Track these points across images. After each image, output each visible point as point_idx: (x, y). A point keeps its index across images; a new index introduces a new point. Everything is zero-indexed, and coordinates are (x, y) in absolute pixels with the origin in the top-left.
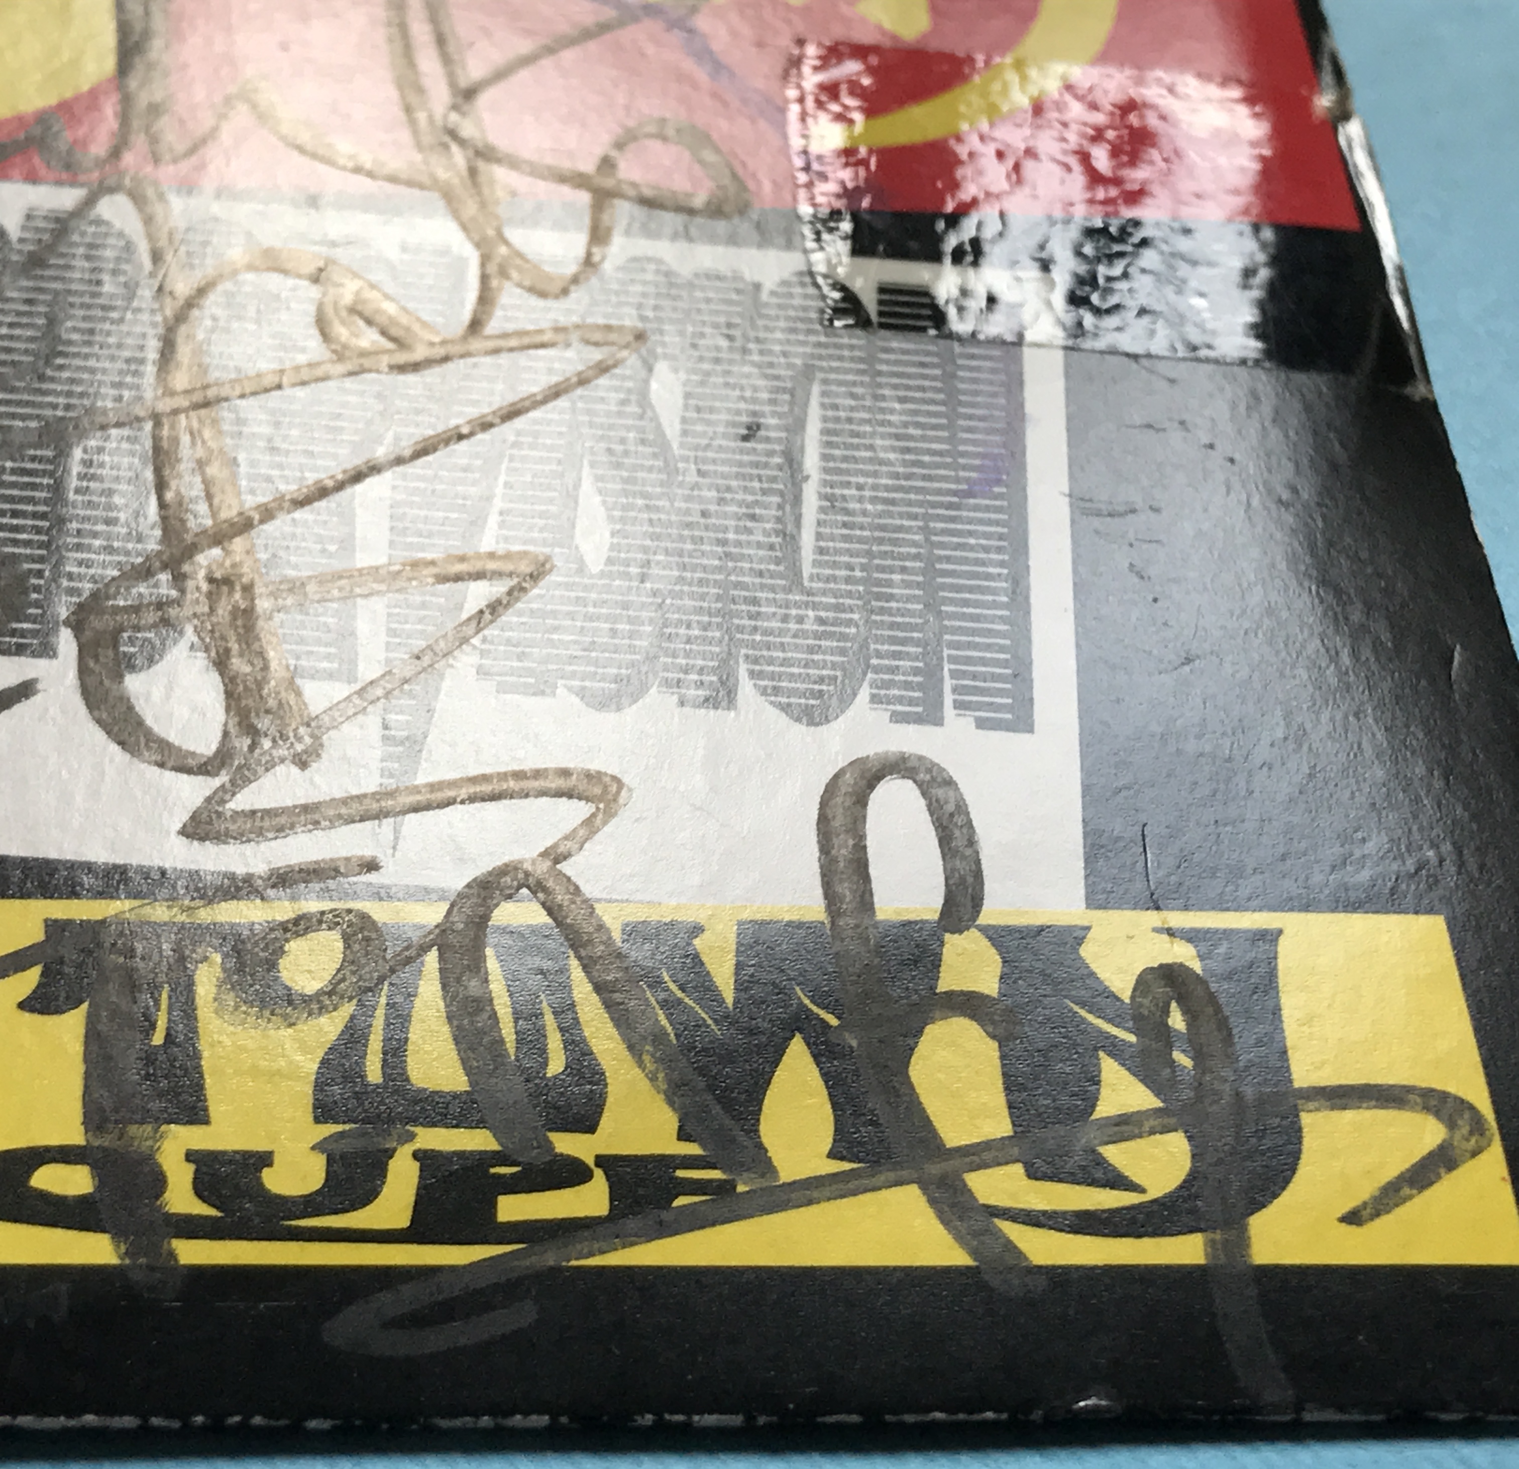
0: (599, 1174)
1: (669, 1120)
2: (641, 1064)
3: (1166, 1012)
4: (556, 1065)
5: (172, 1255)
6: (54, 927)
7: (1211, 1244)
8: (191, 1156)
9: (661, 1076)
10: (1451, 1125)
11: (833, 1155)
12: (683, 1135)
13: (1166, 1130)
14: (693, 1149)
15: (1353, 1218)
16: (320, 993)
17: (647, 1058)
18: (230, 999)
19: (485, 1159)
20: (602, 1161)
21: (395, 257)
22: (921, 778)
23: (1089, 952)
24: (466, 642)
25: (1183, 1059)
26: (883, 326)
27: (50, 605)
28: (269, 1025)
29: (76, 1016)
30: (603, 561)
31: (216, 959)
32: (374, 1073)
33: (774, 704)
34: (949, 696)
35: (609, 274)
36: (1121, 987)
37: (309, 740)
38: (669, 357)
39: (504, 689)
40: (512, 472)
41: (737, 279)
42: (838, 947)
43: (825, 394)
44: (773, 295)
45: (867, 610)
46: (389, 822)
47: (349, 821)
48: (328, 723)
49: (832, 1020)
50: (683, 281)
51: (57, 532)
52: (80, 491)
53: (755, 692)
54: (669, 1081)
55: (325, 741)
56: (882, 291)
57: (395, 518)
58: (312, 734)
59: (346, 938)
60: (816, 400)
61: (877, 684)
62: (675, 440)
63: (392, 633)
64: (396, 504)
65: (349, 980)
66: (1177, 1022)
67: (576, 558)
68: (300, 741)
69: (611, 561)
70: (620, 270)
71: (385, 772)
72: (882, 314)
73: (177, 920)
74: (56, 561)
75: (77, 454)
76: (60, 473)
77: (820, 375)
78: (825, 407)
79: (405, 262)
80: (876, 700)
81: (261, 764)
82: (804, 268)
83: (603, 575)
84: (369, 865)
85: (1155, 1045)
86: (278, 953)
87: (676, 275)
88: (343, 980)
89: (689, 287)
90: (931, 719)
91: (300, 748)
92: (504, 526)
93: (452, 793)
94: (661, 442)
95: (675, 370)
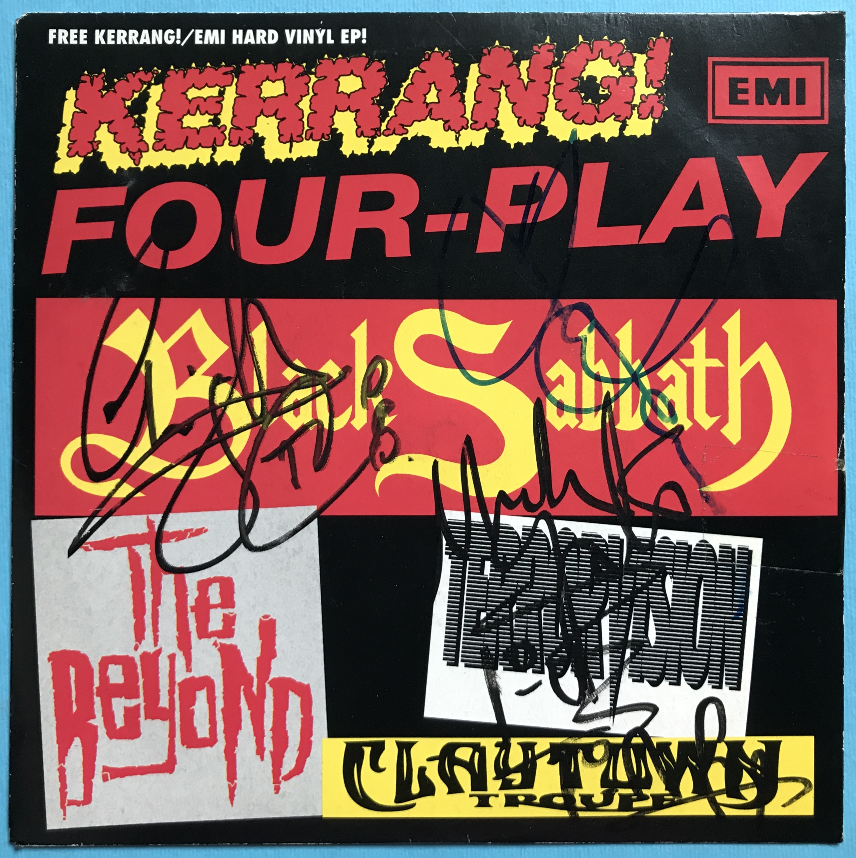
0: (651, 798)
1: (663, 786)
2: (659, 774)
3: (757, 760)
4: (643, 775)
5: (578, 815)
6: (551, 745)
7: (758, 812)
8: (580, 795)
9: (662, 777)
10: (805, 786)
11: (693, 792)
12: (666, 789)
13: (753, 787)
14: (667, 792)
15: (784, 806)
16: (601, 760)
17: (660, 773)
18: (585, 761)
19: (630, 795)
20: (652, 795)
21: (607, 540)
22: (717, 703)
23: (745, 747)
24: (626, 667)
25: (759, 772)
26: (720, 560)
27: (542, 659)
28: (592, 767)
29: (558, 765)
30: (654, 642)
31: (581, 751)
32: (611, 777)
33: (689, 684)
34: (724, 681)
35: (657, 543)
36: (749, 755)
37: (595, 696)
38: (670, 573)
39: (634, 681)
40: (635, 614)
41: (686, 544)
42: (697, 747)
43: (705, 585)
44: (695, 549)
45: (709, 656)
46: (612, 717)
47: (604, 717)
48: (599, 691)
49: (694, 764)
50: (673, 545)
51: (541, 637)
52: (545, 624)
53: (684, 680)
54: (664, 778)
55: (599, 696)
56: (721, 547)
57: (610, 630)
58: (596, 694)
59: (605, 746)
60: (702, 587)
61: (710, 678)
62: (670, 602)
63: (611, 665)
64: (610, 625)
65: (606, 756)
66: (759, 763)
67: (648, 641)
68: (594, 696)
69: (656, 642)
70: (659, 542)
71: (611, 704)
72: (720, 556)
73: (574, 742)
74: (542, 646)
75: (543, 612)
76: (540, 618)
77: (704, 578)
78: (705, 590)
79: (610, 542)
80: (709, 682)
81: (586, 702)
82: (702, 539)
83: (655, 647)
84: (609, 728)
85: (754, 768)
86: (592, 750)
87: (672, 543)
88: (604, 756)
89: (675, 547)
90: (720, 687)
91: (594, 698)
92: (633, 632)
93: (624, 709)
94: (667, 603)
95: (671, 578)
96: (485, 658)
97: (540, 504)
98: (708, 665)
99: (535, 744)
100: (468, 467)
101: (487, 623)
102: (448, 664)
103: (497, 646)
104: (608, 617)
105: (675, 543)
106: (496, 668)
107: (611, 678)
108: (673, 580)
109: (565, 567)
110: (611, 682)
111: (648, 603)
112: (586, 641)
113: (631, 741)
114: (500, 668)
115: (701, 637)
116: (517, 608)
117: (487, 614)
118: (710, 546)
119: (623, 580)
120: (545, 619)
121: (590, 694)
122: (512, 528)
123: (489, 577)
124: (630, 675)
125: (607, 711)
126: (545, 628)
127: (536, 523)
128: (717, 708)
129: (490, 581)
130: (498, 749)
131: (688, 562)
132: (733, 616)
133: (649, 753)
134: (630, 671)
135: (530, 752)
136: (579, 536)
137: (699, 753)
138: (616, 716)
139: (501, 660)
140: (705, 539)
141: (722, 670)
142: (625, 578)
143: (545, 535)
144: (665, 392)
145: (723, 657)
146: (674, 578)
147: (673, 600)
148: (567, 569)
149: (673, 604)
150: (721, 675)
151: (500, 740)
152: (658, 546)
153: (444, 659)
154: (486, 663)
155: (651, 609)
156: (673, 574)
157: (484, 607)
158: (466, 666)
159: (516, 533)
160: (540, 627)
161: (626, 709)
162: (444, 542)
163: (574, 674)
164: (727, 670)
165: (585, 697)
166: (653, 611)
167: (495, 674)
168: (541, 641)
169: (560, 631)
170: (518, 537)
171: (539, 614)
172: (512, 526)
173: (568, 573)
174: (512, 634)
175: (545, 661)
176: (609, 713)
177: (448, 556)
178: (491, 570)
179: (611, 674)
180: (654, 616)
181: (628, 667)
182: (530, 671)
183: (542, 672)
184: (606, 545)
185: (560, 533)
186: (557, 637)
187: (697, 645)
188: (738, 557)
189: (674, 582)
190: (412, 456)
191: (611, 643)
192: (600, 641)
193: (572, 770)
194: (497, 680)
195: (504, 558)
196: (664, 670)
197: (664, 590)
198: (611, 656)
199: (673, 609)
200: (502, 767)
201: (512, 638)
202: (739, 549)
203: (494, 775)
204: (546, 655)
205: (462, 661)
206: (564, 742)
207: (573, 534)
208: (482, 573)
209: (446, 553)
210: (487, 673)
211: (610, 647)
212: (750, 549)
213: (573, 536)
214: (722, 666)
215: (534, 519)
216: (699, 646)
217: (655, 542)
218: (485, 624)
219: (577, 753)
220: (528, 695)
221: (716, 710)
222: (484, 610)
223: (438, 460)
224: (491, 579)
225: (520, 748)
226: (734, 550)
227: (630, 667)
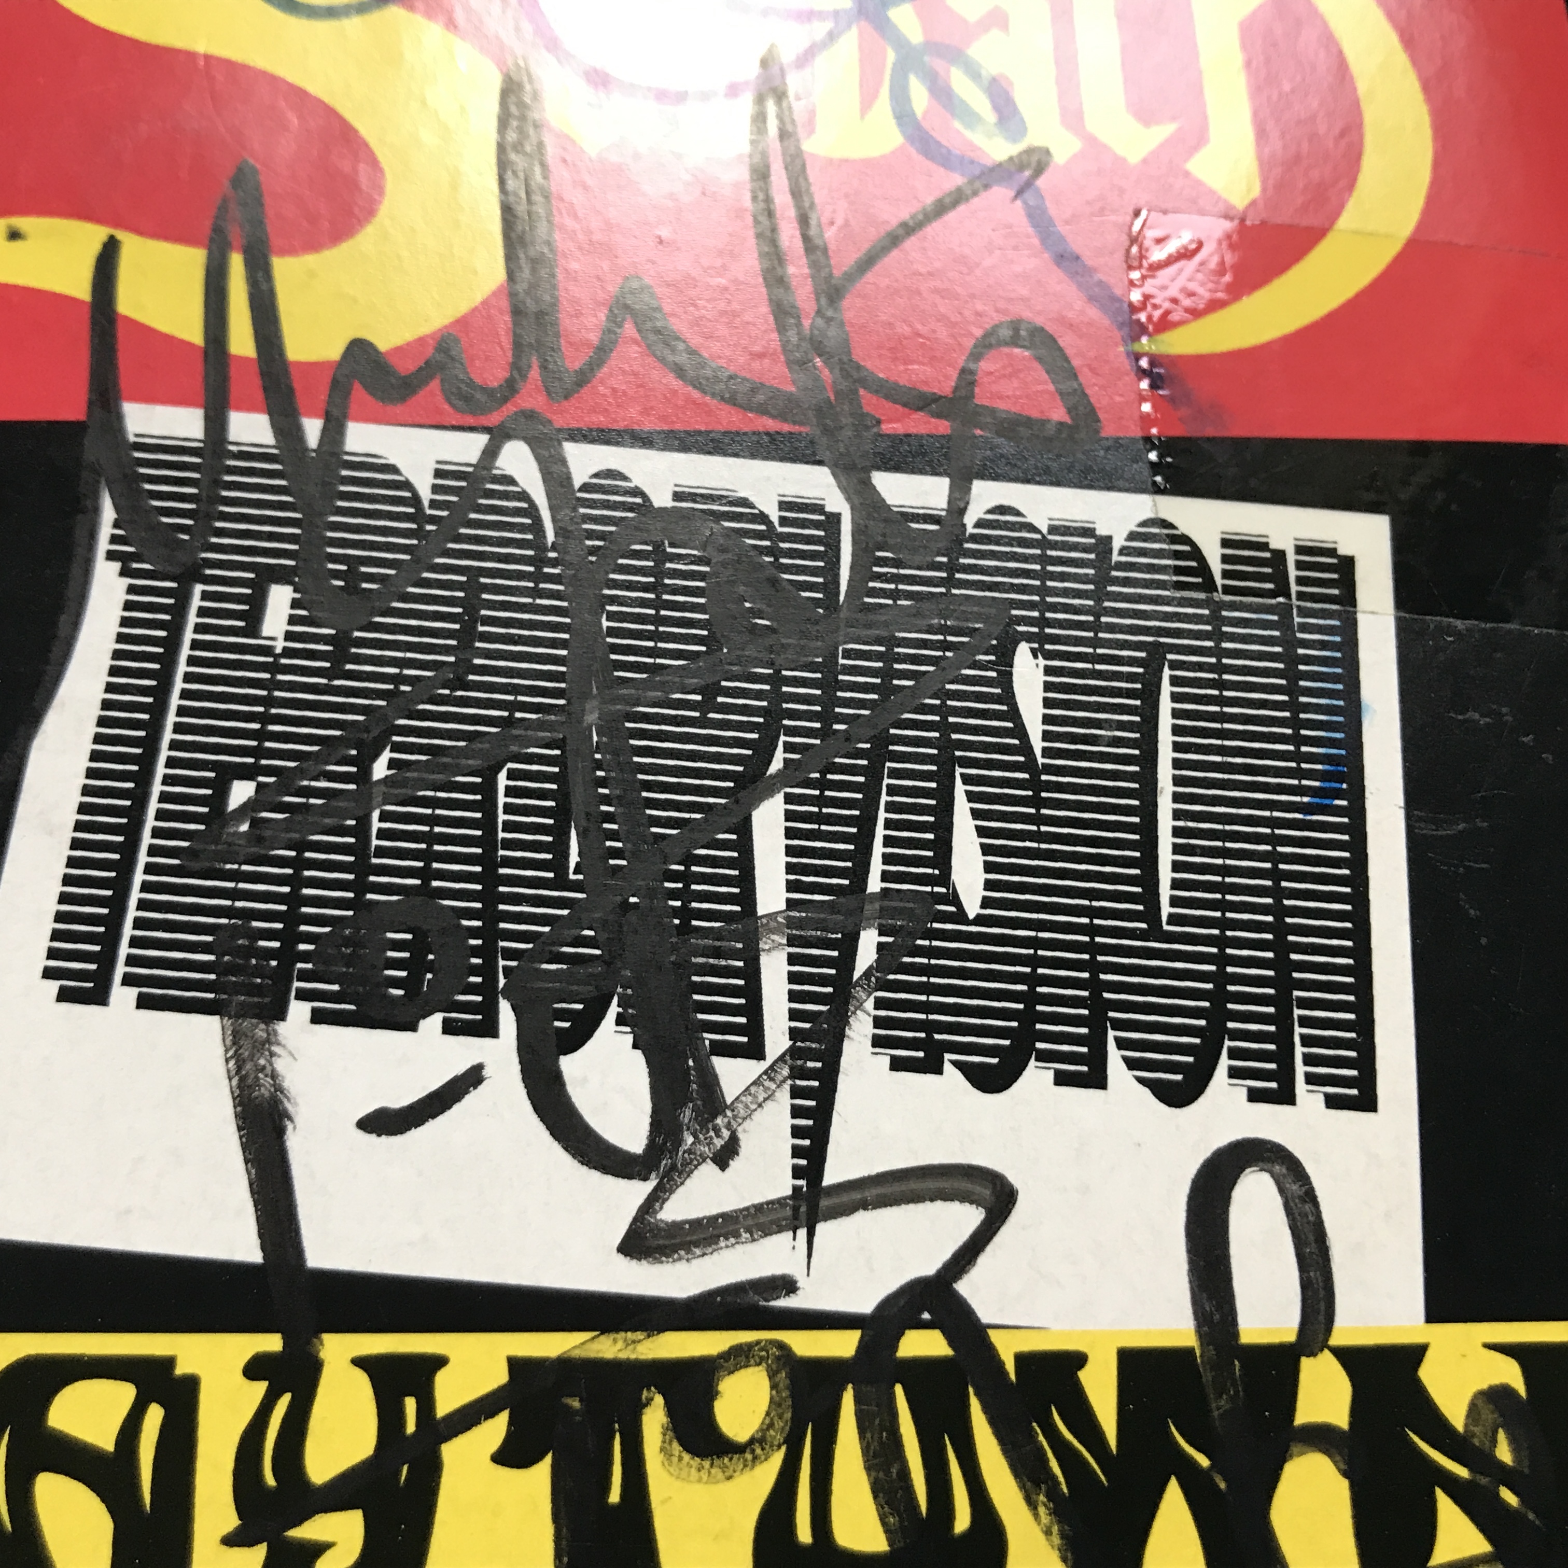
2: (1036, 1516)
3: (1494, 1442)
4: (962, 1521)
6: (516, 1365)
9: (1055, 1529)
16: (752, 1441)
17: (1042, 1510)
18: (676, 1448)
21: (774, 515)
22: (1277, 1168)
23: (1428, 1373)
24: (860, 1007)
25: (1509, 1497)
26: (1227, 590)
27: (488, 971)
28: (712, 1480)
29: (543, 1470)
30: (979, 902)
31: (659, 1400)
32: (804, 1534)
33: (1140, 1080)
34: (1301, 1069)
35: (970, 530)
36: (1456, 1416)
37: (726, 1134)
38: (1029, 637)
39: (897, 1065)
40: (892, 790)
41: (1088, 532)
42: (1207, 1377)
43: (1175, 681)
44: (1123, 551)
45: (1222, 960)
46: (802, 1233)
47: (767, 1232)
48: (742, 1113)
49: (1203, 1461)
50: (1038, 536)
51: (490, 878)
52: (508, 826)
53: (1123, 1066)
54: (1063, 1536)
55: (741, 1135)
56: (1225, 543)
57: (790, 851)
58: (728, 1126)
59: (772, 1375)
60: (1166, 689)
61: (1234, 1054)
62: (1038, 745)
63: (793, 996)
64: (790, 833)
65: (779, 1424)
66: (1504, 1453)
67: (954, 899)
68: (718, 1135)
69: (986, 903)
70: (979, 524)
71: (797, 1172)
72: (1226, 574)
73: (623, 1355)
74: (491, 916)
75: (502, 781)
76: (488, 805)
77: (1170, 657)
78: (1175, 698)
79: (784, 521)
80: (1234, 1073)
81: (686, 1164)
82: (1152, 515)
83: (980, 920)
84: (788, 1285)
85: (1484, 1481)
86: (711, 1394)
87: (1032, 528)
88: (771, 1426)
89: (1044, 543)
90: (1286, 1096)
91: (718, 1143)
92: (888, 859)
93: (857, 1196)
94: (1026, 748)
95: (1035, 654)
96: (230, 969)
97: (510, 388)
98: (1219, 997)
99: (440, 1362)
100: (237, 264)
101: (256, 823)
102: (64, 996)
103: (292, 919)
104: (779, 798)
105: (1045, 530)
106: (281, 1014)
107: (793, 1052)
108: (1042, 662)
109: (603, 609)
110: (798, 1073)
111: (946, 745)
112: (685, 895)
113: (895, 1348)
114: (299, 1011)
115: (1176, 884)
116: (392, 764)
117: (260, 787)
118: (1185, 539)
119: (842, 661)
120: (508, 809)
121: (704, 1126)
122: (393, 469)
123: (279, 645)
124: (878, 1042)
125: (781, 1202)
126: (509, 844)
127: (490, 453)
128: (1281, 1190)
129: (284, 661)
130: (260, 1388)
131: (1099, 595)
132: (1306, 799)
133: (986, 1409)
134: (878, 1022)
135: (410, 1404)
136: (662, 499)
137: (1220, 1405)
138: (822, 1228)
139: (304, 976)
140: (1163, 515)
141: (1283, 1021)
142: (848, 654)
143: (523, 496)
144: (976, 51)
145: (1283, 965)
146: (1048, 655)
147: (1047, 736)
148: (611, 616)
149: (1046, 752)
150: (1284, 1040)
151: (272, 1343)
152: (974, 538)
153: (48, 974)
154: (237, 989)
155: (959, 771)
156: (1042, 639)
157: (251, 760)
158: (144, 1003)
159: (406, 485)
160: (488, 841)
161: (871, 1193)
162: (108, 513)
163: (630, 1039)
164: (1304, 1022)
165: (679, 1141)
166: (967, 780)
167: (271, 1039)
168: (490, 897)
169: (574, 858)
170: (415, 500)
171: (488, 789)
172: (392, 461)
173: (612, 632)
174: (362, 868)
175: (502, 982)
176: (788, 1212)
177: (116, 566)
178: (292, 620)
179: (794, 1034)
180: (971, 797)
181: (869, 1004)
182: (435, 1021)
183: (488, 1029)
184: (770, 533)
185: (585, 488)
186: (561, 882)
187: (1164, 919)
188: (1300, 581)
189: (1048, 671)
190: (22, 223)
191: (791, 904)
192: (748, 898)
193: (614, 1497)
194: (280, 1065)
195: (352, 576)
196: (1029, 1017)
197: (1008, 697)
198: (793, 959)
199: (1048, 769)
200: (270, 1480)
201: (361, 887)
202: (1300, 550)
203: (231, 1521)
204: (509, 954)
205: (128, 980)
206: (577, 1353)
207: (637, 492)
208: (253, 628)
209: (111, 556)
210: (235, 1033)
211: (791, 923)
212: (1343, 551)
213: (638, 500)
214: (1283, 1003)
215: (481, 440)
216: (1174, 919)
217: (964, 526)
218: (244, 827)
219: (638, 1407)
220: (414, 1134)
221: (1278, 1201)
222: (246, 773)
223: (120, 235)
224: (287, 652)
225: (362, 1382)
226: (1280, 555)
227: (880, 1004)
